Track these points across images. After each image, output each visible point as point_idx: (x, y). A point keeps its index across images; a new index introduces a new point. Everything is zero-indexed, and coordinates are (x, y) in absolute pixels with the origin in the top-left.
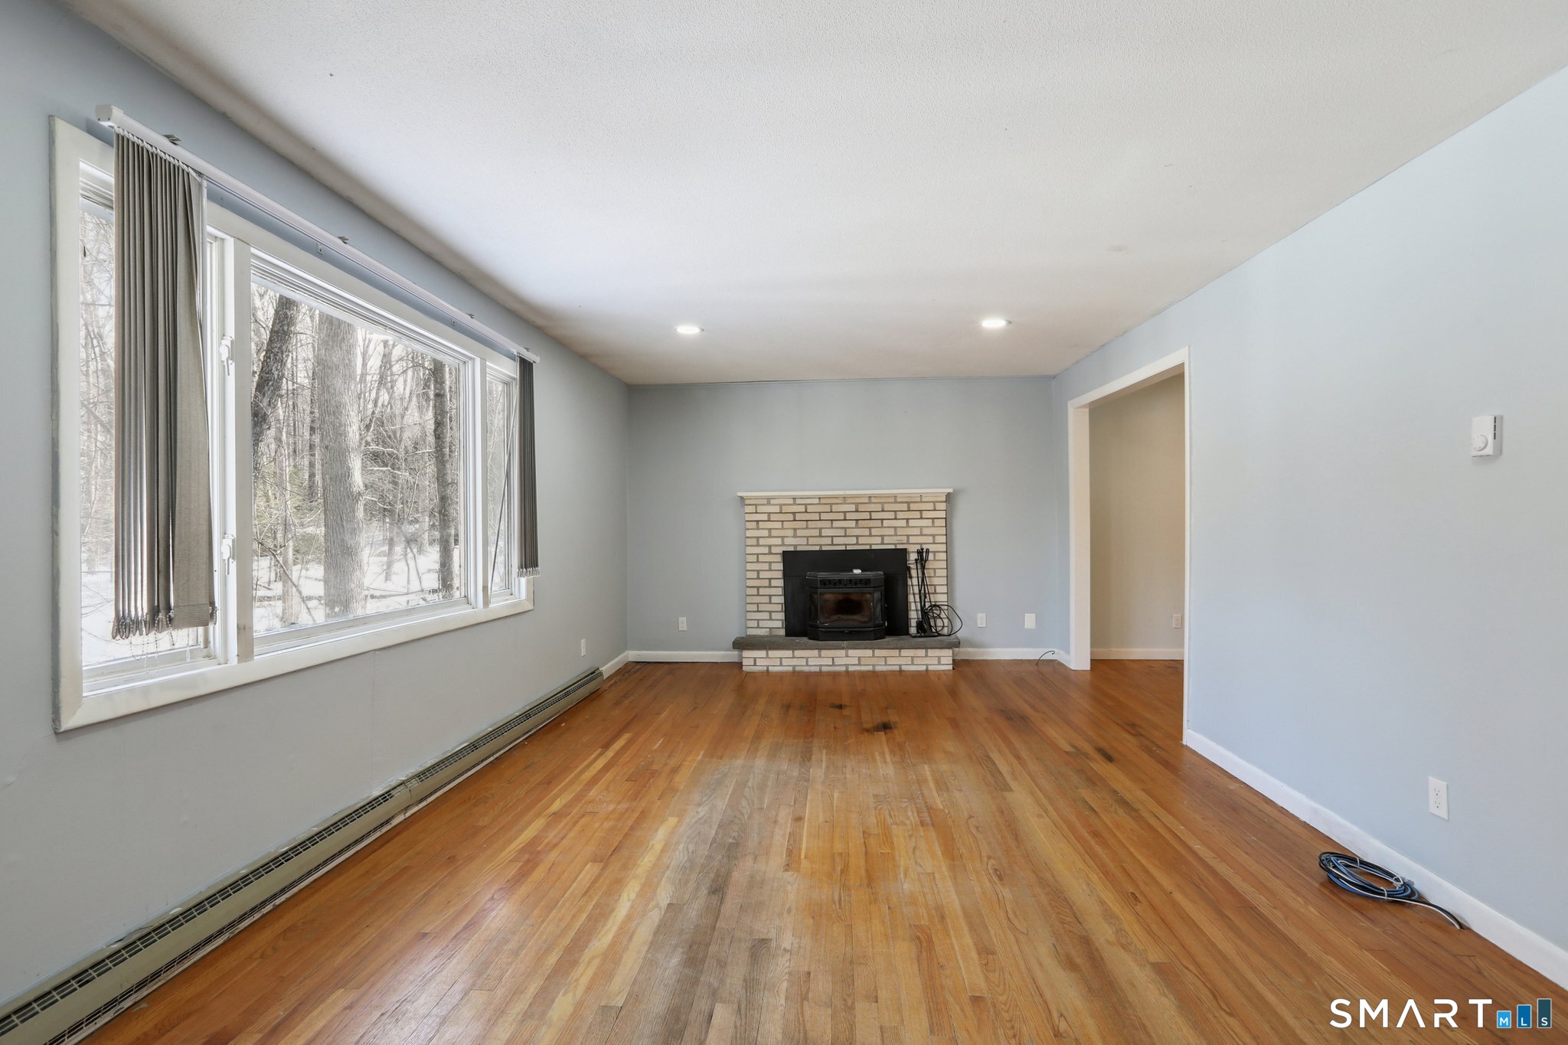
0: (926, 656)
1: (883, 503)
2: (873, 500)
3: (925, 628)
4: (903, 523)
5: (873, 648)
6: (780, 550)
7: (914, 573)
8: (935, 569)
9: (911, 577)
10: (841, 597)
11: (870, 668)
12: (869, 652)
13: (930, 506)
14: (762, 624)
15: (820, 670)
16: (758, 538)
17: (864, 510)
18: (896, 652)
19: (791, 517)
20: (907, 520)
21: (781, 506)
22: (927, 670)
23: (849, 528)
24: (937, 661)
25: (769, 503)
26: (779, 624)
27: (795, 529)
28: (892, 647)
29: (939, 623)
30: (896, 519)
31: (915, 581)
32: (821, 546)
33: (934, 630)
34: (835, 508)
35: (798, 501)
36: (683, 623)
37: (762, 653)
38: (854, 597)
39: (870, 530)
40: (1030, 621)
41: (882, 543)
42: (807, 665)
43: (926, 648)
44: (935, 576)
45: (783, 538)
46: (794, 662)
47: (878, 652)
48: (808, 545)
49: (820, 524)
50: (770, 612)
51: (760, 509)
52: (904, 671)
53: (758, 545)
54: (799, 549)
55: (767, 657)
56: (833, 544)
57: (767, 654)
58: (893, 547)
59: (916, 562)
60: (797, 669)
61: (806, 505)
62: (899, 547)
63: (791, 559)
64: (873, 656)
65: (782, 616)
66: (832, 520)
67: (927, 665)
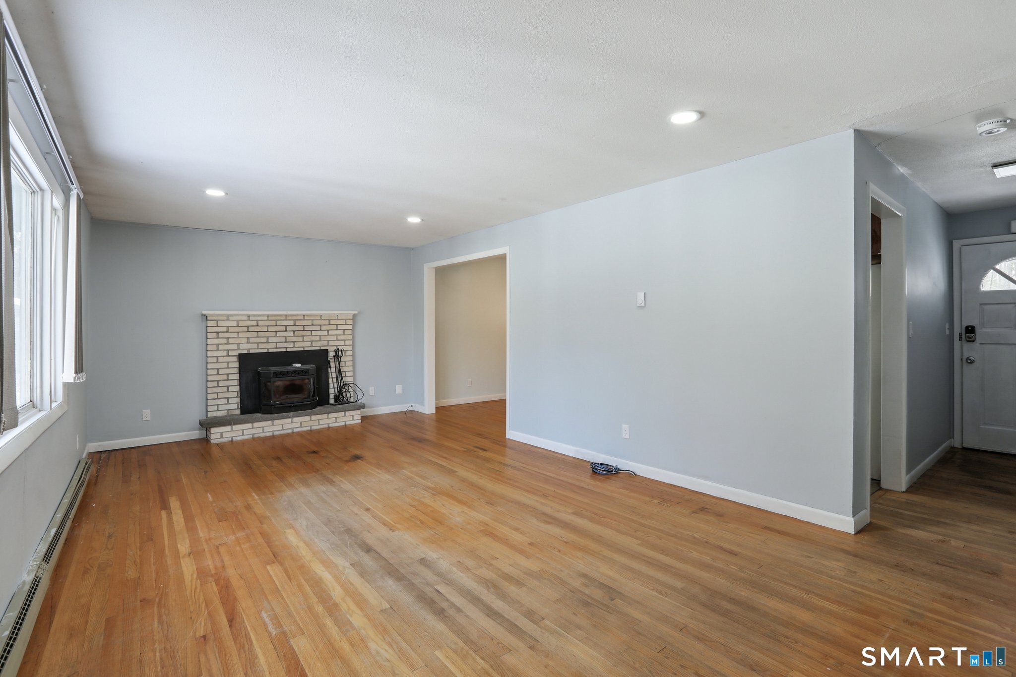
0: (345, 416)
1: (312, 320)
2: (306, 318)
3: (340, 399)
4: (325, 333)
5: (310, 415)
6: (237, 353)
7: (332, 364)
8: (345, 361)
9: (330, 367)
10: (288, 383)
11: (309, 428)
12: (308, 418)
13: (343, 322)
14: (220, 408)
15: (273, 434)
16: (218, 345)
17: (299, 325)
18: (325, 416)
19: (245, 329)
20: (328, 330)
21: (238, 321)
22: (345, 425)
23: (288, 336)
24: (351, 418)
25: (228, 319)
26: (235, 406)
27: (248, 338)
28: (323, 413)
29: (348, 394)
30: (321, 330)
31: (333, 370)
32: (268, 349)
33: (345, 400)
34: (279, 323)
35: (251, 318)
36: (147, 414)
37: (228, 428)
38: (297, 382)
39: (303, 338)
40: (399, 389)
41: (311, 346)
42: (263, 432)
43: (345, 411)
44: (345, 366)
45: (238, 344)
46: (254, 431)
47: (313, 417)
48: (258, 348)
49: (267, 334)
50: (228, 398)
51: (220, 323)
52: (331, 427)
53: (218, 350)
54: (251, 351)
55: (232, 430)
56: (277, 348)
57: (232, 428)
58: (318, 348)
59: (334, 358)
60: (256, 436)
61: (257, 321)
62: (322, 348)
63: (245, 360)
64: (311, 420)
65: (238, 400)
66: (276, 331)
67: (345, 422)
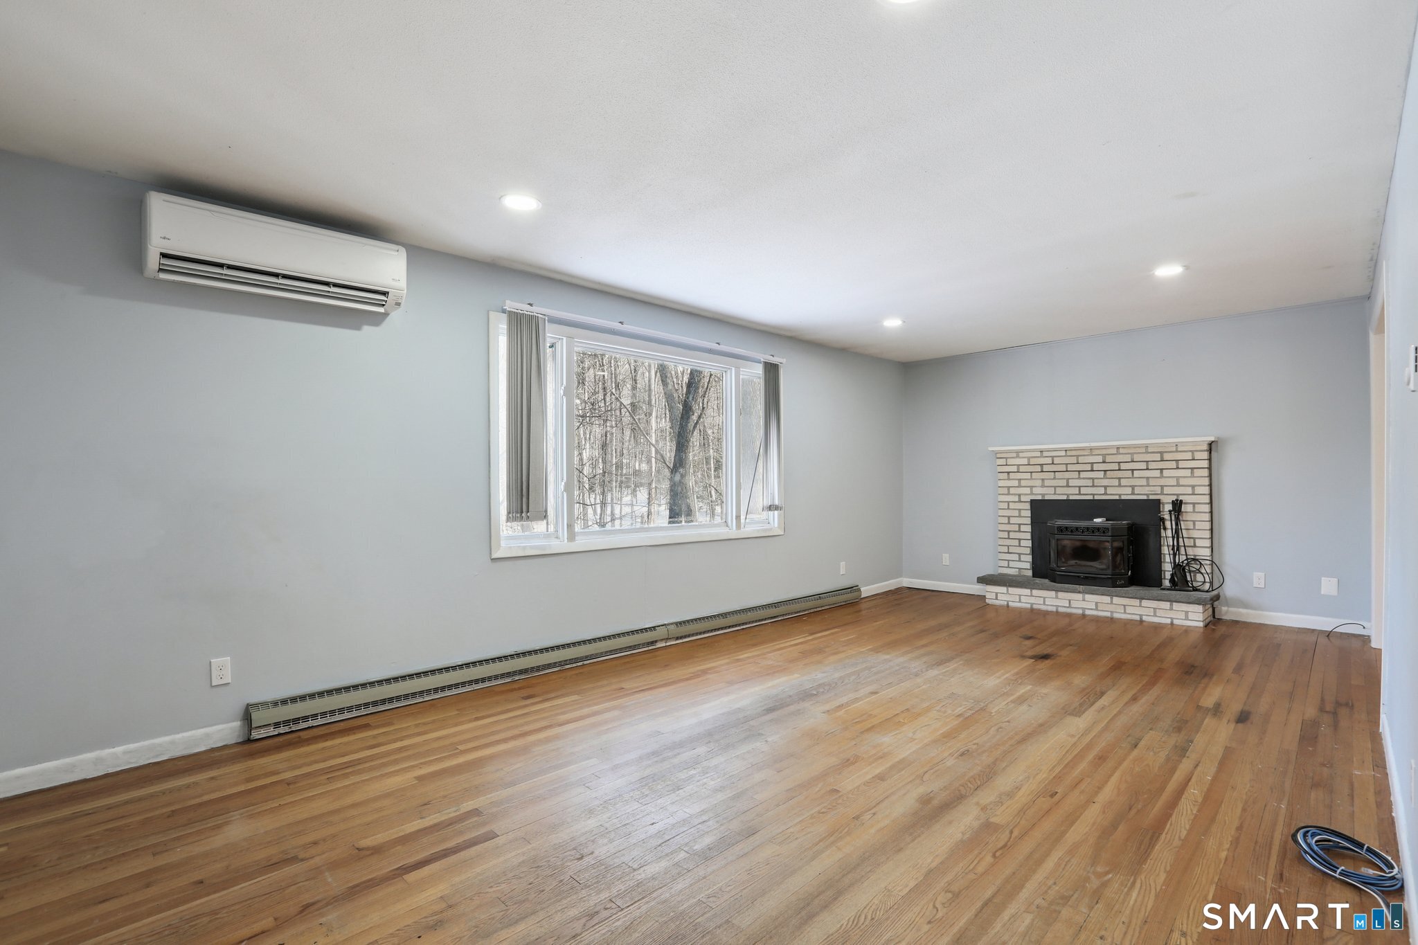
0: (1171, 609)
1: (1132, 454)
2: (1121, 451)
3: (1181, 581)
4: (1157, 473)
5: (1112, 596)
6: (1028, 498)
7: (1168, 524)
8: (1194, 522)
9: (1165, 529)
10: (1078, 544)
11: (1108, 614)
12: (1107, 599)
13: (1189, 456)
14: (1012, 564)
15: (1057, 610)
16: (1009, 488)
17: (1112, 462)
18: (1136, 602)
19: (1039, 469)
20: (1162, 470)
21: (1029, 458)
22: (1172, 624)
23: (1096, 478)
24: (1190, 616)
25: (1018, 457)
26: (1028, 566)
27: (1043, 480)
28: (1130, 596)
29: (1199, 577)
30: (1147, 469)
31: (1169, 533)
32: (1068, 495)
33: (1190, 585)
34: (1081, 460)
35: (1045, 454)
36: (946, 559)
37: (1003, 589)
38: (1091, 545)
39: (1119, 481)
40: (1328, 586)
41: (1133, 494)
42: (1044, 604)
43: (1171, 601)
44: (1194, 529)
45: (1031, 487)
46: (1032, 600)
47: (1116, 600)
48: (1055, 494)
49: (1067, 475)
50: (1020, 554)
51: (1010, 462)
52: (1145, 621)
53: (1009, 494)
54: (1047, 498)
55: (1008, 593)
56: (1080, 494)
57: (1008, 590)
58: (1145, 497)
59: (1171, 514)
60: (1035, 606)
61: (1053, 457)
62: (1151, 497)
63: (1040, 509)
64: (1112, 603)
65: (1030, 558)
66: (1079, 471)
67: (1172, 619)
